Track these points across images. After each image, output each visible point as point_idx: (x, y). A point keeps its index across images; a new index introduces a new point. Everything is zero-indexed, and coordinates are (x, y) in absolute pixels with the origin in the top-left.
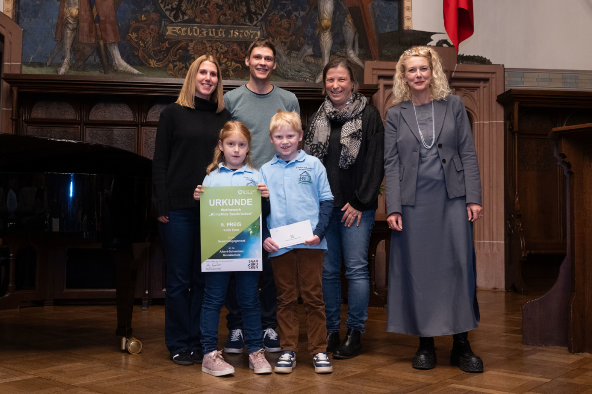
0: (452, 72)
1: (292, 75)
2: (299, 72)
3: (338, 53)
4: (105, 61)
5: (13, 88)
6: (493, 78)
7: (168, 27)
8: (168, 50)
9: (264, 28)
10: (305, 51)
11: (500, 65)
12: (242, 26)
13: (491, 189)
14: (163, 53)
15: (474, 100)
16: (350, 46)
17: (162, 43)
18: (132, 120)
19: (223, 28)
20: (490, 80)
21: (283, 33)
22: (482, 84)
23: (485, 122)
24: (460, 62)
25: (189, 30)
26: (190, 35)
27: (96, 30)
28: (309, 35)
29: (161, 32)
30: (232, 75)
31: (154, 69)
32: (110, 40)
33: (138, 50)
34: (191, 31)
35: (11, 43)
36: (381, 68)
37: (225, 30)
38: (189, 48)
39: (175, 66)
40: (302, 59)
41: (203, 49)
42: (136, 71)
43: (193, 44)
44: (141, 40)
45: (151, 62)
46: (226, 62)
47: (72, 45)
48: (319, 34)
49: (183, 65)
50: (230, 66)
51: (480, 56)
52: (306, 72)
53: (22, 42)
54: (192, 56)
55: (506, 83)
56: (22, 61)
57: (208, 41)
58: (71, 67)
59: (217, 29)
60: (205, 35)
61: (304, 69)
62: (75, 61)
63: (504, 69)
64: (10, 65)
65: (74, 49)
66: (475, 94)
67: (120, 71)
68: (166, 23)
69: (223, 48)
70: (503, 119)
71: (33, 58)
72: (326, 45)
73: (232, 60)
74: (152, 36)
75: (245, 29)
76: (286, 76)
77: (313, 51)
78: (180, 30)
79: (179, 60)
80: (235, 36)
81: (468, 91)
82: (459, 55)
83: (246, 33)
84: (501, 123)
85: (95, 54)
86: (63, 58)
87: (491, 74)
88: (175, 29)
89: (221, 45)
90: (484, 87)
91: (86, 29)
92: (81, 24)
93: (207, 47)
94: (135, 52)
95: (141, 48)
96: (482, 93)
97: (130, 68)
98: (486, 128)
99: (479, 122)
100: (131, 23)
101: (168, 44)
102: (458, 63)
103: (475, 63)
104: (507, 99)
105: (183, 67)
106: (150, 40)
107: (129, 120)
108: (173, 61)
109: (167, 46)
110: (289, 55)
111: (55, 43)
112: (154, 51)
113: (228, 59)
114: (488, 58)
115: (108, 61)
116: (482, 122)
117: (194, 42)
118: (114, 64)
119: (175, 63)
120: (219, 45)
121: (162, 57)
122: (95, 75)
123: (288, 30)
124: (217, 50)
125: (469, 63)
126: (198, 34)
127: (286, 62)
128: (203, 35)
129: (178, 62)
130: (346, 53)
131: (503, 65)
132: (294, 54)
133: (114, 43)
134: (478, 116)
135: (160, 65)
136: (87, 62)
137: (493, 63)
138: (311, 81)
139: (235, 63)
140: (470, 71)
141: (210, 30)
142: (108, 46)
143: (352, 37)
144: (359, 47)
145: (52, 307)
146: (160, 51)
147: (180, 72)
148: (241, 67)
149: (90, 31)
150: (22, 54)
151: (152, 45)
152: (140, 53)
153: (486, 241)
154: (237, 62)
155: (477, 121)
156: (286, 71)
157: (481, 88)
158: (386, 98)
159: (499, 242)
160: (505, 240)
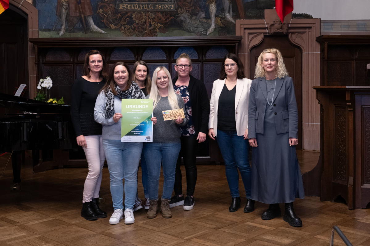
0: (288, 24)
1: (193, 30)
2: (197, 28)
3: (220, 15)
4: (85, 26)
5: (35, 46)
6: (314, 26)
7: (120, 5)
8: (121, 18)
9: (176, 3)
10: (201, 15)
11: (318, 18)
12: (163, 2)
14: (118, 20)
15: (303, 40)
16: (227, 11)
17: (117, 14)
19: (152, 4)
20: (312, 27)
21: (187, 5)
22: (307, 30)
23: (309, 53)
24: (294, 17)
25: (132, 6)
26: (133, 9)
27: (79, 8)
28: (203, 6)
29: (116, 8)
30: (158, 31)
31: (113, 30)
32: (88, 14)
33: (103, 19)
34: (134, 6)
35: (32, 18)
36: (246, 23)
37: (153, 5)
38: (133, 17)
39: (125, 28)
40: (199, 20)
41: (141, 17)
42: (103, 32)
44: (105, 13)
45: (111, 26)
46: (154, 24)
47: (66, 18)
48: (209, 5)
50: (157, 26)
51: (306, 14)
52: (201, 28)
53: (38, 18)
54: (135, 21)
55: (322, 29)
56: (39, 27)
57: (143, 12)
58: (67, 30)
59: (148, 4)
60: (142, 8)
61: (200, 26)
62: (68, 27)
63: (321, 21)
64: (33, 31)
65: (67, 20)
66: (303, 36)
67: (94, 32)
68: (119, 2)
69: (152, 15)
70: (320, 51)
71: (45, 26)
72: (213, 11)
73: (158, 22)
74: (111, 10)
75: (165, 4)
76: (190, 31)
77: (205, 15)
78: (127, 6)
79: (127, 24)
80: (159, 8)
81: (299, 34)
83: (166, 6)
84: (318, 53)
85: (79, 23)
86: (62, 26)
87: (313, 24)
88: (124, 6)
89: (151, 14)
90: (309, 32)
91: (74, 8)
92: (71, 5)
93: (143, 16)
94: (102, 20)
95: (105, 18)
96: (307, 35)
97: (99, 30)
98: (310, 56)
100: (99, 4)
101: (121, 15)
102: (292, 18)
103: (303, 18)
104: (321, 40)
105: (130, 28)
106: (110, 13)
108: (124, 25)
109: (120, 16)
110: (191, 18)
111: (56, 17)
112: (113, 19)
113: (155, 22)
114: (310, 15)
115: (87, 27)
116: (307, 53)
117: (135, 13)
118: (90, 28)
119: (125, 26)
120: (150, 14)
121: (117, 22)
122: (80, 35)
123: (190, 3)
124: (149, 17)
125: (299, 18)
126: (138, 8)
127: (189, 23)
128: (140, 8)
130: (224, 15)
131: (320, 19)
132: (194, 17)
133: (90, 16)
134: (305, 49)
135: (117, 27)
136: (75, 27)
137: (314, 18)
138: (204, 33)
139: (159, 25)
140: (300, 23)
141: (144, 5)
142: (86, 17)
143: (228, 6)
144: (232, 12)
145: (63, 169)
146: (116, 19)
147: (128, 31)
148: (163, 26)
149: (76, 9)
150: (39, 24)
151: (112, 16)
152: (105, 21)
153: (309, 123)
154: (161, 24)
155: (305, 52)
156: (190, 28)
157: (307, 32)
158: (249, 41)
159: (317, 124)
160: (320, 123)
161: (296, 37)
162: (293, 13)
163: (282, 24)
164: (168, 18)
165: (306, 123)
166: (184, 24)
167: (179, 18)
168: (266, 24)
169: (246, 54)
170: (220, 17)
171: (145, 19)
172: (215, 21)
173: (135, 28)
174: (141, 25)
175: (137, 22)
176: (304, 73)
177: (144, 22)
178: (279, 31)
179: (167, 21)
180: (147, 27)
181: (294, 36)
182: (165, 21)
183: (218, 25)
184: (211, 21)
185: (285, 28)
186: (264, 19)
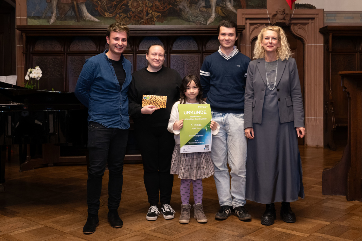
0: (291, 14)
1: (192, 19)
2: (197, 17)
3: (221, 5)
4: (78, 14)
5: (23, 34)
6: (317, 17)
8: (116, 6)
10: (200, 4)
11: (321, 9)
13: (316, 86)
14: (113, 8)
15: (306, 31)
17: (112, 2)
18: (96, 50)
20: (315, 18)
22: (310, 21)
23: (312, 45)
24: (297, 8)
30: (155, 20)
31: (108, 18)
32: (80, 1)
33: (97, 7)
35: (20, 5)
36: (248, 13)
38: (129, 5)
39: (120, 16)
40: (199, 9)
41: (137, 5)
42: (97, 20)
43: (131, 2)
45: (106, 14)
46: (152, 13)
47: (57, 5)
49: (125, 15)
50: (154, 15)
51: (309, 4)
52: (201, 17)
53: (27, 5)
54: (131, 9)
55: (325, 20)
56: (27, 14)
57: (140, 0)
58: (57, 18)
61: (199, 15)
62: (60, 14)
63: (324, 11)
64: (20, 18)
65: (58, 8)
66: (306, 27)
67: (87, 20)
69: (149, 4)
70: (323, 43)
71: (34, 14)
73: (156, 11)
76: (189, 21)
77: (205, 4)
79: (123, 12)
81: (302, 26)
82: (296, 4)
84: (322, 45)
85: (71, 10)
86: (52, 13)
87: (315, 15)
89: (148, 2)
90: (312, 23)
93: (140, 4)
95: (99, 6)
96: (310, 27)
97: (93, 18)
98: (313, 48)
99: (308, 45)
101: (116, 2)
102: (295, 8)
103: (306, 8)
104: (325, 31)
105: (126, 16)
106: (104, 0)
107: (94, 50)
108: (119, 13)
109: (115, 3)
110: (190, 7)
111: (46, 4)
112: (107, 7)
113: (153, 10)
114: (314, 5)
115: (79, 14)
116: (310, 45)
118: (83, 16)
119: (121, 14)
121: (112, 11)
122: (72, 23)
124: (146, 5)
125: (302, 8)
127: (189, 12)
129: (122, 13)
130: (225, 4)
131: (323, 9)
132: (193, 6)
133: (83, 3)
134: (308, 41)
135: (111, 15)
136: (67, 15)
137: (317, 8)
138: (204, 23)
139: (157, 13)
140: (303, 13)
142: (79, 5)
144: (234, 0)
145: (53, 167)
146: (111, 7)
147: (124, 20)
148: (161, 15)
150: (27, 11)
151: (106, 3)
152: (99, 9)
153: (312, 118)
154: (158, 12)
155: (307, 44)
156: (189, 17)
157: (310, 23)
158: (251, 32)
159: (320, 118)
160: (324, 117)
161: (299, 29)
162: (295, 3)
163: (285, 15)
164: (166, 7)
165: (309, 117)
166: (183, 13)
167: (178, 7)
168: (269, 14)
169: (248, 45)
170: (220, 7)
171: (142, 7)
172: (215, 10)
173: (131, 16)
174: (138, 13)
175: (133, 10)
176: (306, 66)
177: (141, 10)
178: (281, 21)
179: (166, 10)
180: (144, 16)
181: (296, 28)
182: (163, 9)
183: (218, 14)
184: (212, 10)
185: (288, 18)
186: (267, 9)
